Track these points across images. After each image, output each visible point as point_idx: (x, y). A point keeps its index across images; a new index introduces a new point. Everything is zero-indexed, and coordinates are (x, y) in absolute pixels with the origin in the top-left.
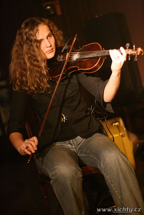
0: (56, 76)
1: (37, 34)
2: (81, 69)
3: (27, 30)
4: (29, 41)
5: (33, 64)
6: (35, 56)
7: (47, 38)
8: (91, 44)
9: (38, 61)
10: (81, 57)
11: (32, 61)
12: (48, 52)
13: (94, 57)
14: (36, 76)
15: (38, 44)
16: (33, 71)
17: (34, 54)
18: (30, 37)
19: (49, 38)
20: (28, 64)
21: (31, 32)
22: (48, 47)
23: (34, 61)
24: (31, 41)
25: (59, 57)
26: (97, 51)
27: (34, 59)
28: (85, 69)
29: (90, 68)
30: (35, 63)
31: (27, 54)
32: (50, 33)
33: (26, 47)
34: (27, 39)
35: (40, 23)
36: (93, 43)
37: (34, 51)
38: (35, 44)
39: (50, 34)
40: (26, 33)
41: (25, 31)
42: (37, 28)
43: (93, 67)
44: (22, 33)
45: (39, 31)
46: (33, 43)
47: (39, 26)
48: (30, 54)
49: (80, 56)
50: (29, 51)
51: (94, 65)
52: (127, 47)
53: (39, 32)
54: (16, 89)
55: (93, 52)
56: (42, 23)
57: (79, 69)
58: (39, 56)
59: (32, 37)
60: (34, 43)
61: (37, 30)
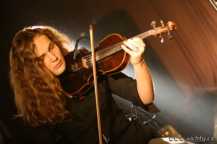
0: (78, 91)
1: (35, 50)
2: (107, 72)
3: (22, 49)
4: (28, 63)
5: (42, 89)
6: (41, 79)
7: (49, 50)
8: (107, 37)
9: (45, 84)
10: (102, 57)
11: (39, 85)
12: (56, 68)
13: (118, 52)
14: (48, 104)
15: (41, 63)
16: (43, 97)
17: (39, 76)
18: (28, 56)
19: (51, 50)
20: (36, 92)
21: (27, 50)
22: (54, 62)
23: (41, 85)
24: (30, 61)
25: (73, 66)
26: (118, 43)
27: (41, 82)
28: (111, 70)
29: (117, 66)
30: (44, 87)
31: (31, 79)
32: (51, 42)
33: (27, 70)
34: (26, 59)
35: (35, 36)
36: (109, 36)
37: (38, 73)
38: (37, 63)
39: (51, 44)
40: (22, 53)
41: (20, 50)
42: (32, 43)
43: (121, 64)
44: (17, 54)
45: (36, 46)
46: (33, 63)
47: (34, 39)
48: (35, 77)
49: (100, 57)
50: (32, 74)
51: (122, 61)
52: (154, 26)
53: (37, 48)
54: (35, 125)
55: (114, 46)
56: (37, 35)
57: (104, 72)
58: (46, 78)
59: (30, 56)
60: (35, 62)
61: (34, 46)
